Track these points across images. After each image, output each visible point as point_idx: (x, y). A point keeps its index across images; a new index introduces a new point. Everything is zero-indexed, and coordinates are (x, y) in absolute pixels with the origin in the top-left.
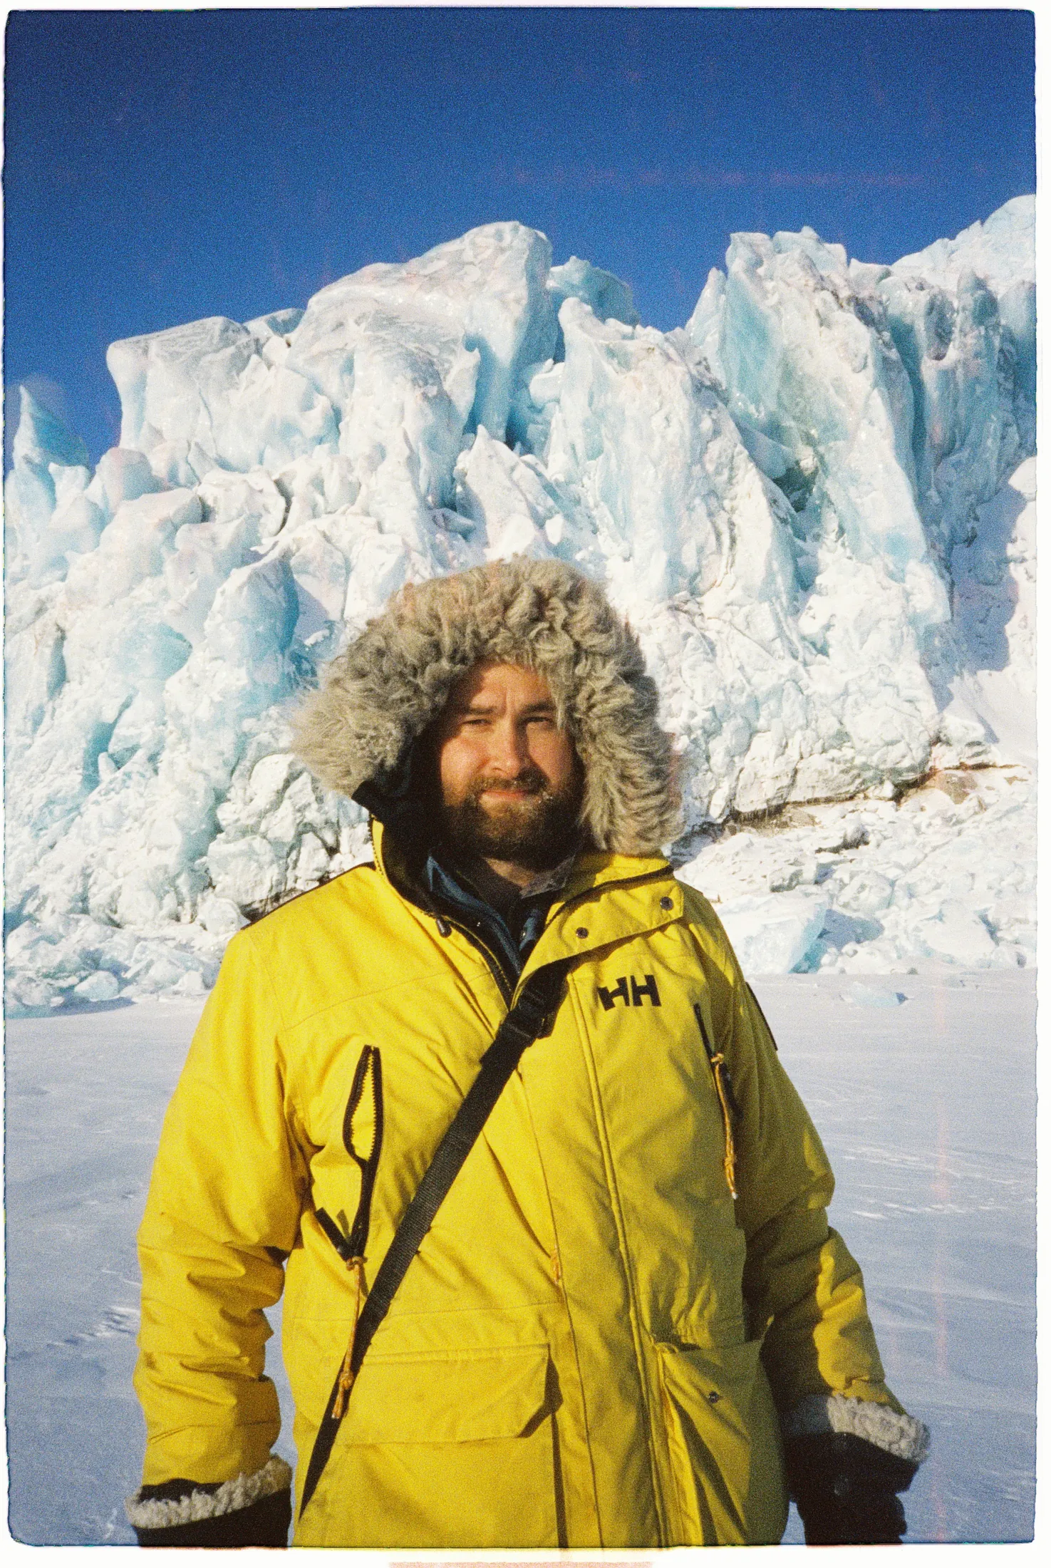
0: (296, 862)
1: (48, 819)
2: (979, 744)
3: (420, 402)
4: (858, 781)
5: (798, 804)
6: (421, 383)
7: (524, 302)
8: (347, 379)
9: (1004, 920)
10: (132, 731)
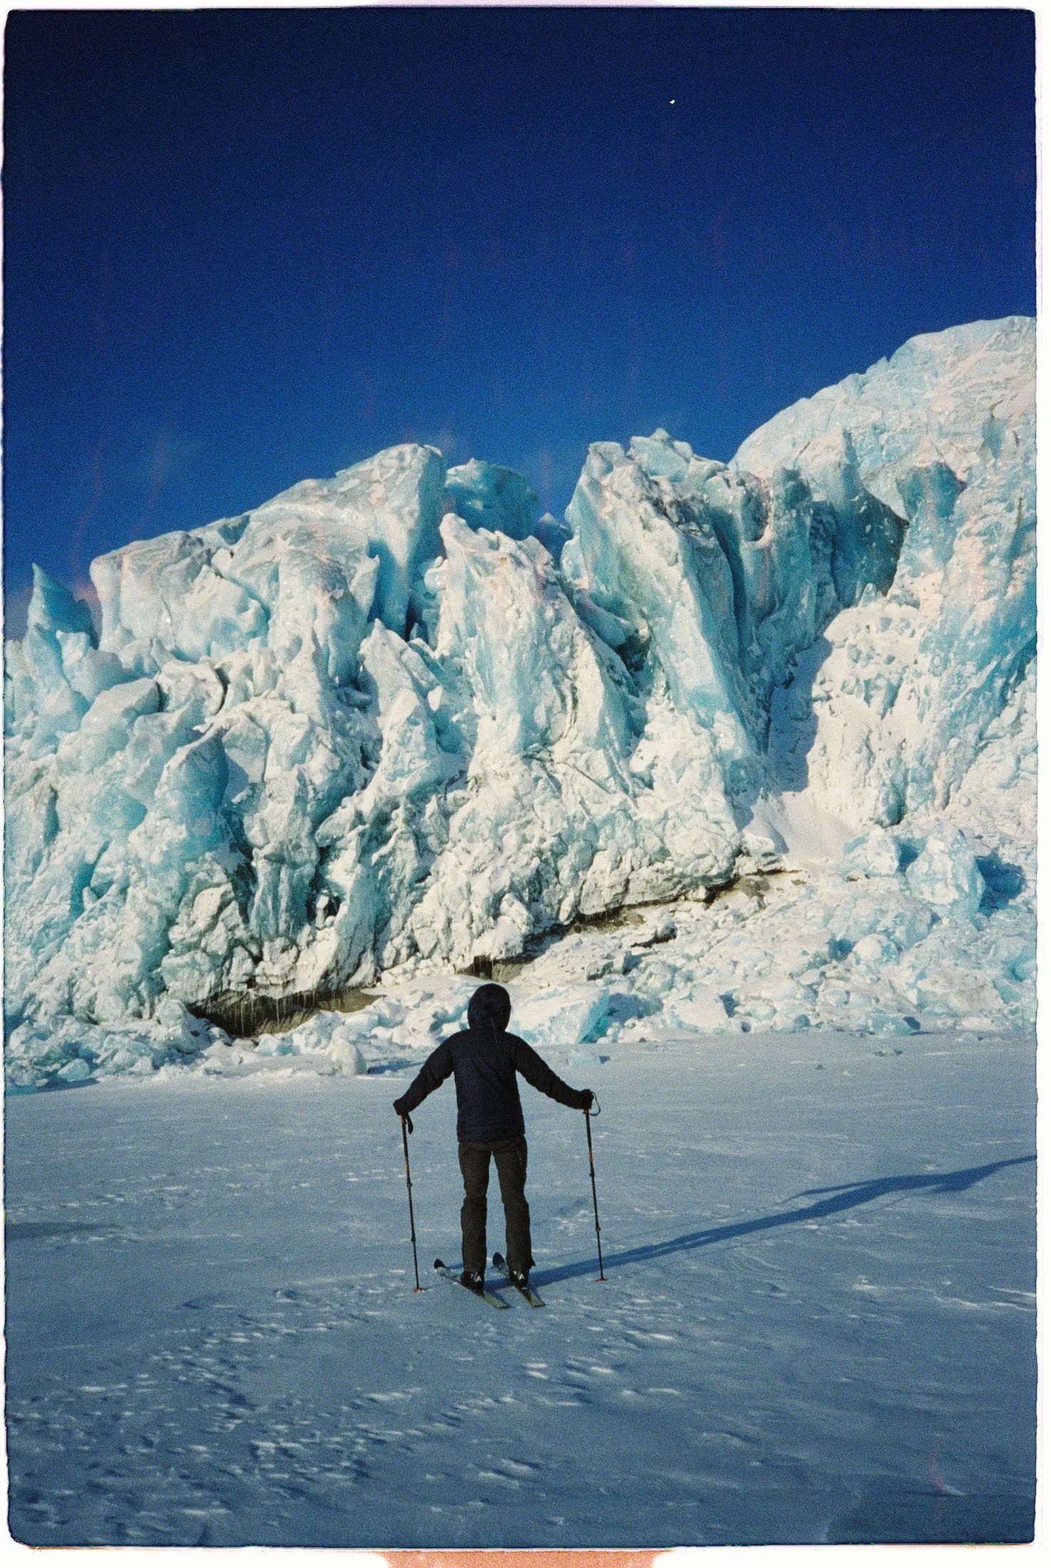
0: (229, 971)
1: (45, 941)
2: (771, 854)
3: (328, 604)
4: (679, 887)
5: (631, 907)
6: (330, 588)
7: (416, 515)
8: (274, 586)
9: (742, 998)
10: (108, 870)
